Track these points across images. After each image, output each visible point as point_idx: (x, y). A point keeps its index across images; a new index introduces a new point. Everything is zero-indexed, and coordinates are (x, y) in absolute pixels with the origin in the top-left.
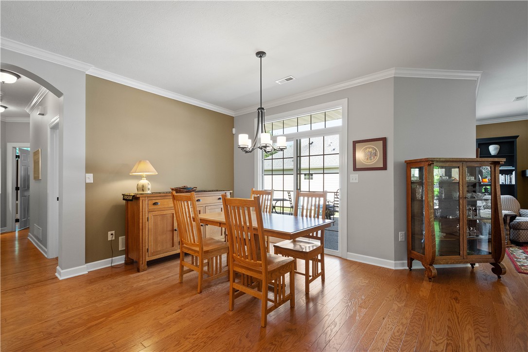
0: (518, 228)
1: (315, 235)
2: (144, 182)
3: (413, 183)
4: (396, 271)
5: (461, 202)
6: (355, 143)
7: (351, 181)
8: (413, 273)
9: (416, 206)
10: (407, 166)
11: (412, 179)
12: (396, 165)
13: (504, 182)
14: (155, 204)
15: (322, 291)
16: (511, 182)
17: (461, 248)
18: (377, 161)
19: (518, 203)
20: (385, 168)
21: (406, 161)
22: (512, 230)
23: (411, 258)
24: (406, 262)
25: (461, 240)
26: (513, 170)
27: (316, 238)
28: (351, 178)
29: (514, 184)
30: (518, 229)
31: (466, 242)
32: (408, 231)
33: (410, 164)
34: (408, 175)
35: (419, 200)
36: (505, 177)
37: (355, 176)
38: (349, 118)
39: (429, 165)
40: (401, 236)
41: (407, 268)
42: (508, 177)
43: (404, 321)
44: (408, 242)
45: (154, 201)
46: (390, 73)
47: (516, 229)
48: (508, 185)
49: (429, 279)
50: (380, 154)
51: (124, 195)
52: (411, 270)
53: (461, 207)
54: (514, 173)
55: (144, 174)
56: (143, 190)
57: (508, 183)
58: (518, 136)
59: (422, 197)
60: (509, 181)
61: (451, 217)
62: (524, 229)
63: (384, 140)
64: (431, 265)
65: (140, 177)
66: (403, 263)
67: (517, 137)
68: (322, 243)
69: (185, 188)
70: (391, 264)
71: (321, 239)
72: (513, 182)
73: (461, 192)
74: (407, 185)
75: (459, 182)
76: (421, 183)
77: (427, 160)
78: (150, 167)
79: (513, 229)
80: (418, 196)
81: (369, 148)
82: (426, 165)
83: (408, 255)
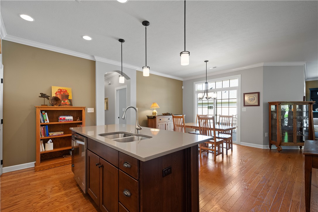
1: (226, 132)
2: (155, 111)
3: (272, 112)
4: (264, 149)
5: (294, 120)
6: (244, 94)
7: (243, 111)
8: (272, 150)
9: (273, 122)
10: (269, 105)
11: (272, 110)
12: (264, 104)
14: (160, 120)
15: (232, 155)
17: (294, 139)
18: (255, 102)
20: (259, 105)
21: (268, 102)
23: (271, 144)
24: (269, 146)
25: (294, 136)
27: (229, 134)
28: (242, 110)
31: (296, 137)
32: (269, 132)
33: (271, 104)
34: (270, 108)
35: (275, 119)
37: (245, 109)
38: (242, 83)
39: (279, 104)
40: (266, 135)
41: (269, 148)
43: (267, 161)
44: (269, 137)
45: (160, 119)
46: (262, 64)
49: (279, 151)
50: (256, 99)
51: (148, 116)
52: (271, 149)
53: (294, 122)
55: (155, 108)
56: (155, 114)
59: (276, 118)
61: (289, 126)
63: (259, 93)
64: (280, 146)
65: (154, 109)
66: (267, 146)
68: (232, 136)
69: (168, 113)
70: (261, 147)
71: (231, 134)
73: (294, 116)
74: (269, 112)
75: (293, 112)
76: (276, 111)
77: (278, 102)
78: (157, 105)
80: (275, 117)
81: (251, 96)
82: (278, 104)
83: (270, 142)
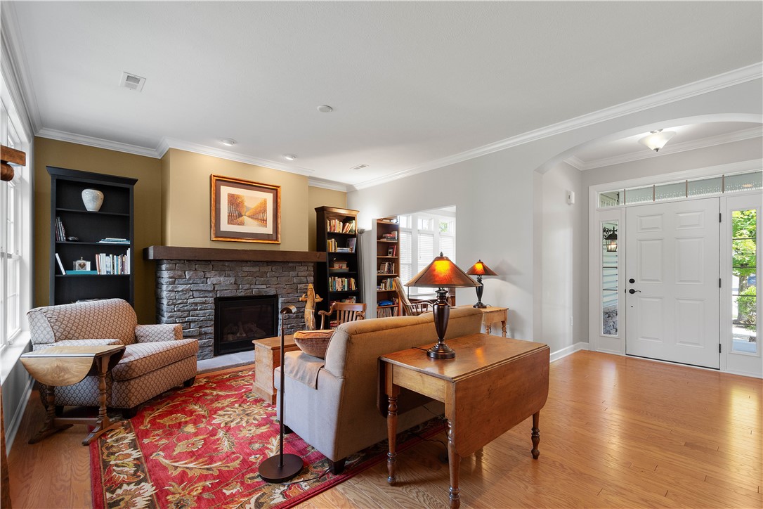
0: (128, 376)
13: (110, 269)
16: (123, 270)
19: (134, 313)
22: (115, 383)
26: (127, 247)
29: (129, 273)
30: (128, 380)
36: (113, 259)
42: (118, 259)
47: (124, 381)
48: (118, 276)
54: (129, 251)
57: (118, 272)
58: (136, 180)
60: (120, 267)
62: (140, 376)
67: (133, 181)
72: (128, 271)
79: (118, 382)
